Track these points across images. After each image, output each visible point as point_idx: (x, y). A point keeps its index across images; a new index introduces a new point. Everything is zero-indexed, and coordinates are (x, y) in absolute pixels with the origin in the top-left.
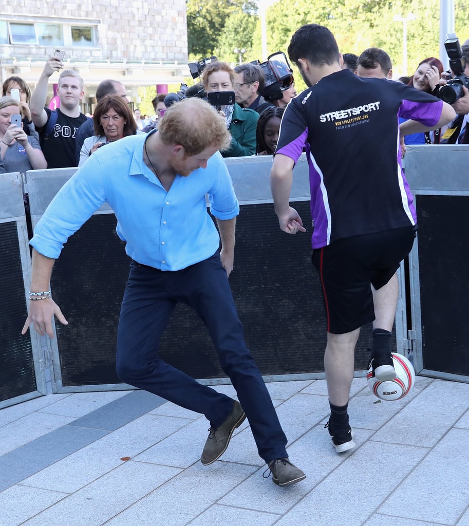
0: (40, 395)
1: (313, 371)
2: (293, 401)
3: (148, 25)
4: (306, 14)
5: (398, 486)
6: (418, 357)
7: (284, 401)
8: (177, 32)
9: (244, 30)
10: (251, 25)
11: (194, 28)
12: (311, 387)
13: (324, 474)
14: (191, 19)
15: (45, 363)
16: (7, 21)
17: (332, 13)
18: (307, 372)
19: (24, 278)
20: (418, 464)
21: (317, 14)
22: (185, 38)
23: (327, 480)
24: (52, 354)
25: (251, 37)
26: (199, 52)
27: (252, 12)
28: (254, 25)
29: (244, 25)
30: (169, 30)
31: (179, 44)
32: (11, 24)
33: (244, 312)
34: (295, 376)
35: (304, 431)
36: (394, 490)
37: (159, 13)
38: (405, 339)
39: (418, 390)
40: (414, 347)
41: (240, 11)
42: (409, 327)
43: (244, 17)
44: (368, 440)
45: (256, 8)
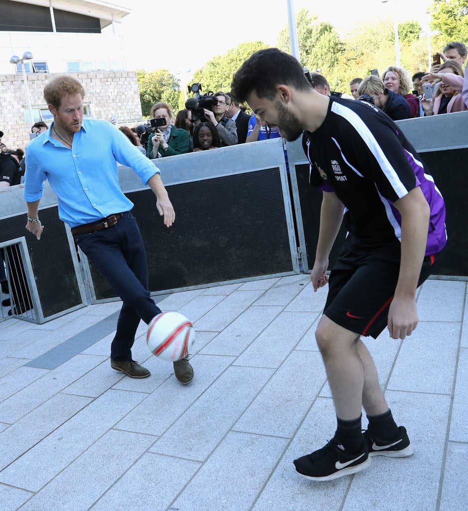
0: (84, 306)
1: (243, 277)
2: (233, 295)
3: (118, 101)
4: (208, 86)
5: (305, 334)
6: (305, 263)
7: (228, 295)
8: (135, 104)
9: (173, 99)
10: (176, 96)
11: (144, 101)
12: (243, 286)
13: (259, 332)
14: (142, 96)
15: (85, 287)
16: (39, 109)
17: (223, 84)
18: (239, 278)
19: (68, 238)
20: (314, 322)
21: (214, 85)
22: (140, 106)
23: (261, 335)
24: (89, 281)
25: (177, 103)
26: (148, 115)
27: (177, 89)
28: (179, 96)
29: (172, 97)
30: (130, 103)
31: (137, 110)
32: (41, 110)
33: (198, 246)
34: (232, 281)
35: (243, 311)
36: (303, 337)
37: (123, 94)
38: (296, 253)
39: (307, 282)
40: (302, 257)
41: (169, 89)
42: (298, 245)
43: (172, 92)
44: (282, 311)
45: (179, 86)
